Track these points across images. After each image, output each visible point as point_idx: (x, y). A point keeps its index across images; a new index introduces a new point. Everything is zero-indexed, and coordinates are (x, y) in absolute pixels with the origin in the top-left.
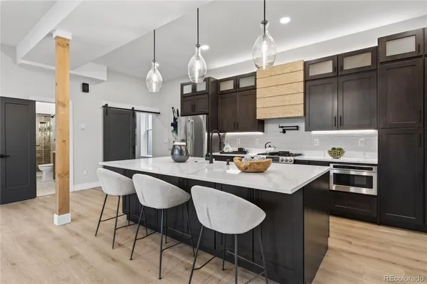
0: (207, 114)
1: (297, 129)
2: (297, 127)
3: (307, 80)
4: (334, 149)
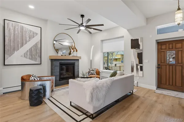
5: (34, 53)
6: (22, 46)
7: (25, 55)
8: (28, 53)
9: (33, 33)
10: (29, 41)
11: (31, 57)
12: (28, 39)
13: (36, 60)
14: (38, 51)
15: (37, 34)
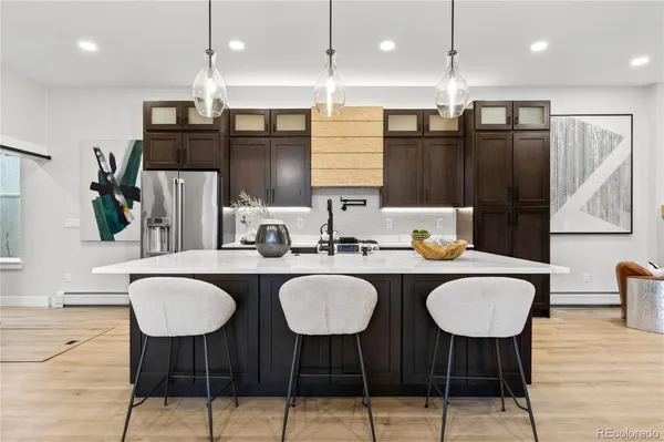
0: (219, 171)
1: (365, 204)
2: (365, 201)
3: (386, 137)
4: (416, 231)
5: (612, 198)
6: (583, 180)
7: (590, 208)
8: (598, 201)
9: (611, 138)
10: (600, 162)
11: (604, 211)
12: (597, 158)
13: (617, 221)
14: (623, 192)
15: (620, 138)
